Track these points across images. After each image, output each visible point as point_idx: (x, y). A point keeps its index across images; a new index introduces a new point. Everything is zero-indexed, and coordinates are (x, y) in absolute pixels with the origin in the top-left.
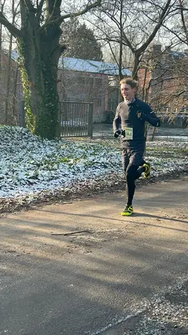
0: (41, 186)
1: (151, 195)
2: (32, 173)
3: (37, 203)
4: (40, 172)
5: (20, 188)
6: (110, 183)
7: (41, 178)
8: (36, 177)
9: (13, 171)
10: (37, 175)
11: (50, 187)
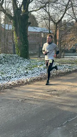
0: (30, 76)
1: (72, 78)
2: (25, 71)
3: (31, 82)
4: (28, 71)
5: (23, 77)
6: (55, 74)
7: (29, 73)
8: (27, 73)
9: (18, 71)
10: (28, 72)
11: (33, 76)
